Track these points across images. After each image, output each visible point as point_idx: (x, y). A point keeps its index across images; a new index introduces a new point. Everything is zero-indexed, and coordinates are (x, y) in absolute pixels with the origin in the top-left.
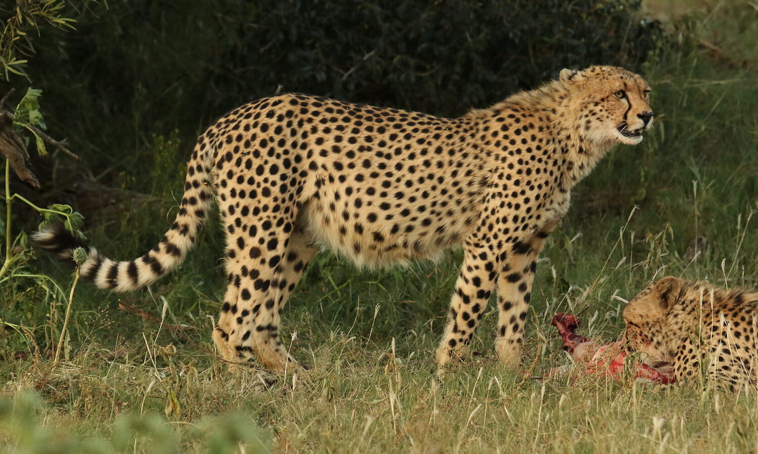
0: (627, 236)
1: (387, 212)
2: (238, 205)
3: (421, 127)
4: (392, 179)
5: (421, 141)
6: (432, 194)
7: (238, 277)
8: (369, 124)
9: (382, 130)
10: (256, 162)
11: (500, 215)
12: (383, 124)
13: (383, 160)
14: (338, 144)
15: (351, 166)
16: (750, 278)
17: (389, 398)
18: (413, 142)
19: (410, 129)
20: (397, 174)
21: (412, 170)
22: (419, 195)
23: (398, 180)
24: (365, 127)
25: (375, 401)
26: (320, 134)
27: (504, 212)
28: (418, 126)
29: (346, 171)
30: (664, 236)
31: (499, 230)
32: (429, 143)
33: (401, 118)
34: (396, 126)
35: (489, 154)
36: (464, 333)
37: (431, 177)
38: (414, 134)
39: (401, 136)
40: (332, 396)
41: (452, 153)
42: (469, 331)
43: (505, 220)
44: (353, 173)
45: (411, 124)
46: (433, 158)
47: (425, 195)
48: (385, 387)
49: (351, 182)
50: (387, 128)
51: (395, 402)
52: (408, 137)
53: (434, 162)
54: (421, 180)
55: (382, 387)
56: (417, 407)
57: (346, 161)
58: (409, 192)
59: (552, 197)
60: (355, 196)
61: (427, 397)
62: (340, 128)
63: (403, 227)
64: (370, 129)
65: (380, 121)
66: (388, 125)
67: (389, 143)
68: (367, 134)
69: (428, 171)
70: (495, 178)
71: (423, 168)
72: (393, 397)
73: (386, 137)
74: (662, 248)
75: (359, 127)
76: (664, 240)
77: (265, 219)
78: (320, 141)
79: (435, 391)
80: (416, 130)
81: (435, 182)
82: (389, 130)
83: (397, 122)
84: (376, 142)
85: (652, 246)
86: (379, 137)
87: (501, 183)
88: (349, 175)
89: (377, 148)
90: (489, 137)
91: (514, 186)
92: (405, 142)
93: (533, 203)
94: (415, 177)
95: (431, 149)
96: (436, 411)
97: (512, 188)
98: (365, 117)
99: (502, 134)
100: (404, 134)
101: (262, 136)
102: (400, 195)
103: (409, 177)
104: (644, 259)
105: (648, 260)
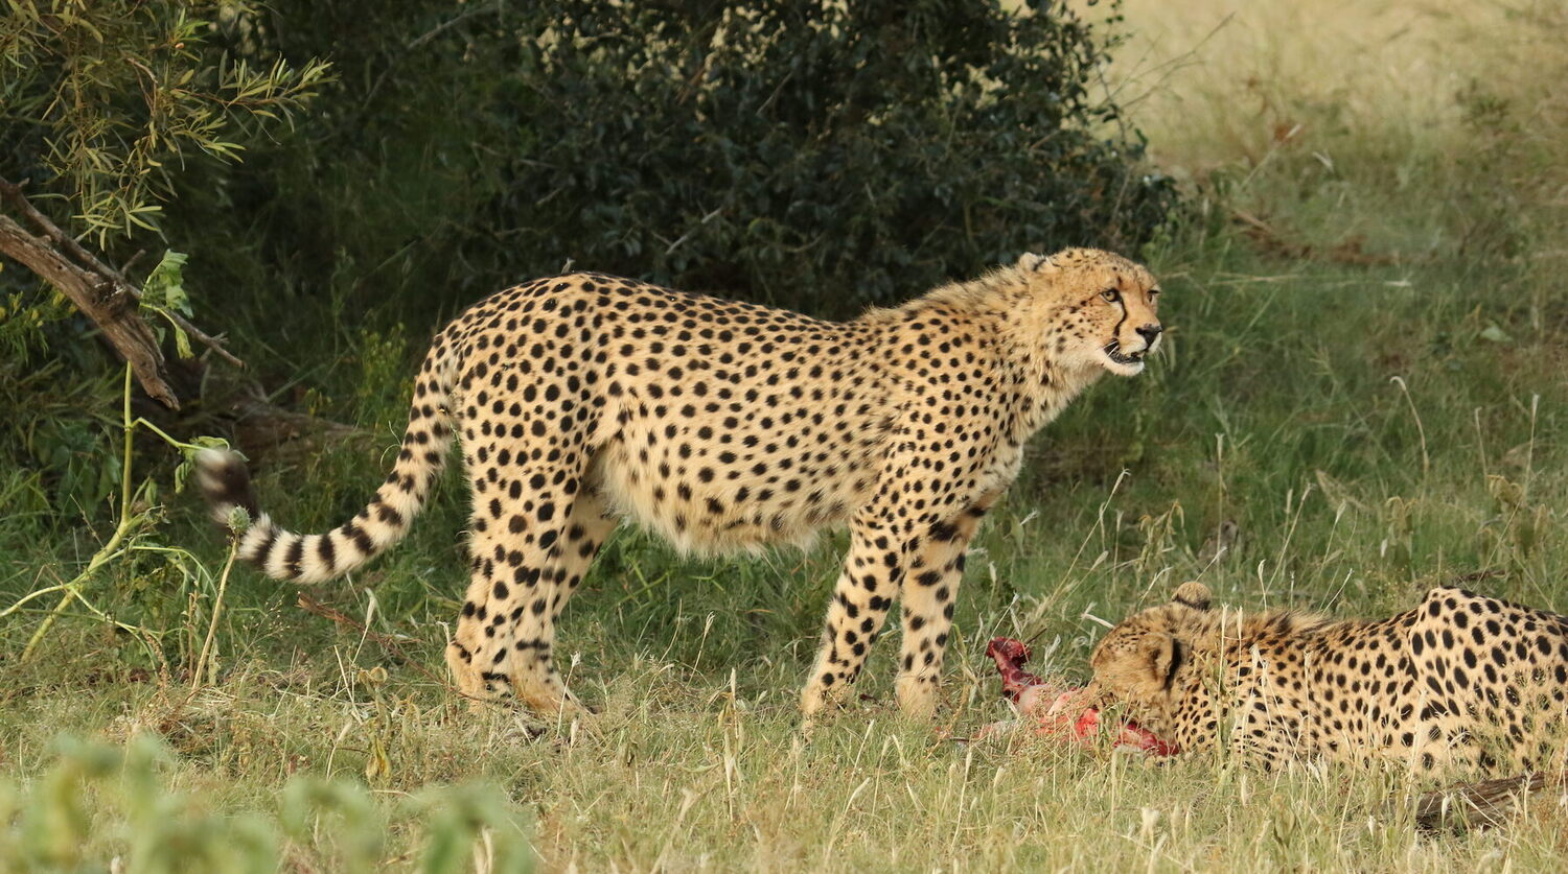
0: (1109, 517)
1: (731, 467)
2: (493, 447)
3: (790, 335)
4: (741, 416)
5: (788, 357)
6: (803, 440)
7: (489, 562)
8: (706, 325)
9: (726, 337)
10: (525, 381)
11: (912, 479)
12: (728, 327)
13: (727, 384)
14: (656, 356)
15: (676, 391)
16: (1302, 592)
17: (723, 763)
18: (775, 356)
19: (771, 336)
20: (748, 407)
21: (772, 401)
22: (782, 441)
23: (750, 417)
24: (700, 329)
25: (701, 768)
26: (627, 339)
27: (918, 474)
28: (784, 332)
29: (667, 399)
30: (1170, 521)
31: (909, 502)
32: (802, 360)
33: (758, 318)
34: (751, 331)
35: (896, 380)
36: (846, 663)
37: (802, 413)
38: (777, 345)
39: (757, 346)
40: (633, 757)
41: (837, 376)
42: (855, 661)
43: (918, 487)
44: (679, 403)
45: (773, 328)
46: (806, 384)
47: (792, 442)
48: (717, 745)
49: (674, 416)
50: (735, 333)
51: (734, 770)
52: (768, 349)
53: (808, 391)
54: (787, 419)
55: (714, 746)
56: (768, 779)
57: (668, 384)
58: (766, 436)
59: (995, 453)
60: (679, 439)
61: (783, 763)
62: (660, 330)
63: (755, 491)
64: (707, 334)
65: (724, 321)
66: (736, 329)
67: (738, 357)
68: (703, 341)
69: (797, 405)
70: (904, 420)
71: (791, 398)
72: (729, 762)
73: (732, 347)
74: (1165, 539)
75: (690, 331)
76: (1169, 528)
77: (535, 472)
78: (627, 350)
79: (797, 754)
80: (781, 339)
81: (808, 421)
82: (738, 337)
83: (752, 324)
84: (717, 354)
85: (1150, 535)
86: (722, 348)
87: (914, 427)
88: (671, 406)
89: (717, 365)
90: (898, 354)
91: (935, 434)
92: (763, 357)
93: (964, 462)
94: (776, 413)
95: (805, 370)
96: (797, 787)
97: (932, 436)
98: (700, 314)
99: (918, 349)
100: (762, 344)
101: (535, 339)
102: (751, 441)
103: (767, 411)
104: (1136, 555)
105: (1142, 558)
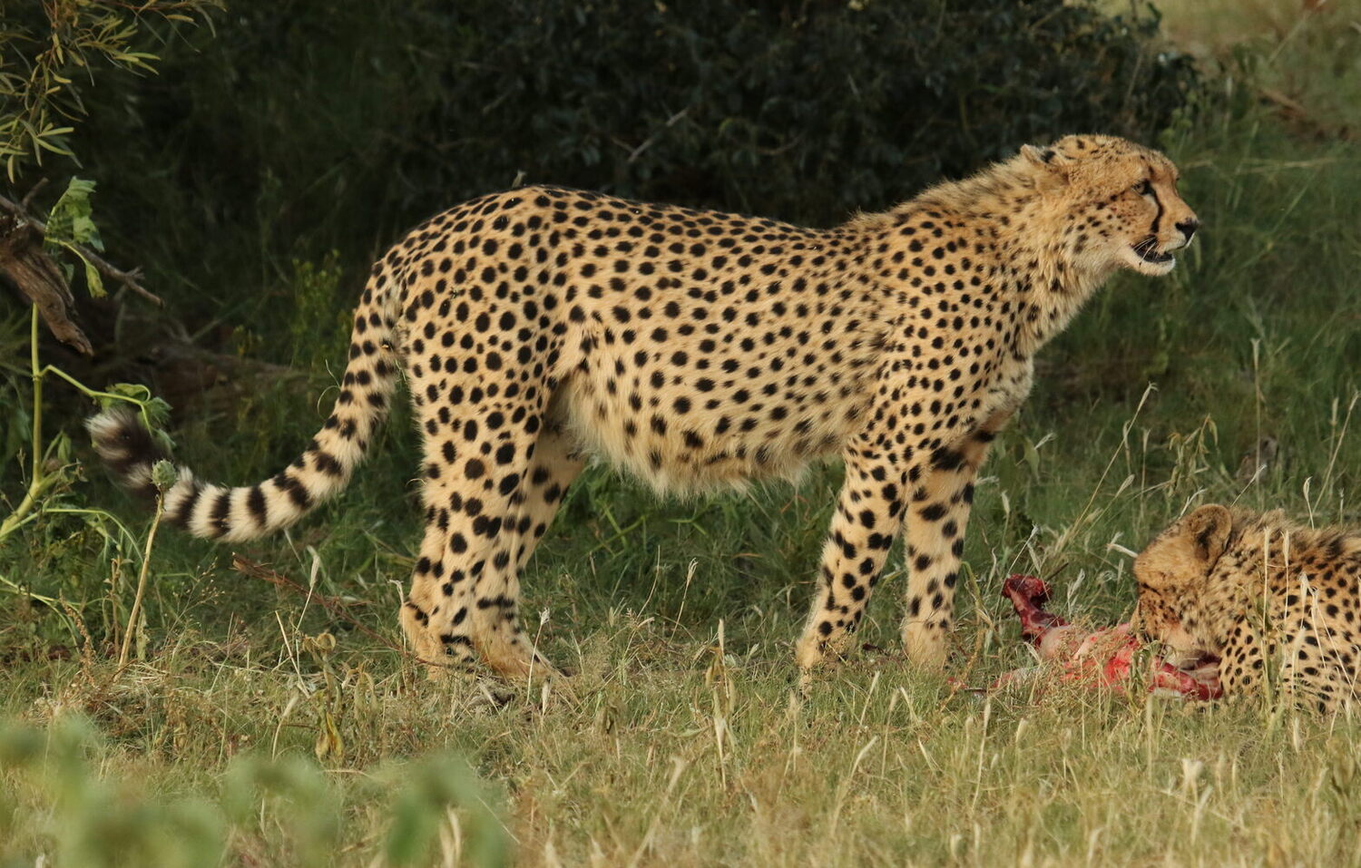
0: (1135, 437)
1: (709, 396)
2: (443, 384)
3: (769, 245)
4: (718, 338)
5: (768, 270)
6: (788, 362)
7: (444, 512)
8: (675, 239)
9: (698, 251)
10: (476, 309)
11: (909, 401)
12: (700, 239)
13: (701, 303)
14: (621, 276)
15: (645, 314)
16: (1353, 511)
17: (713, 727)
18: (754, 270)
19: (748, 248)
20: (727, 328)
21: (753, 320)
22: (765, 364)
23: (729, 338)
24: (669, 244)
25: (689, 732)
26: (589, 258)
27: (915, 394)
28: (762, 242)
29: (635, 323)
30: (1202, 438)
31: (907, 427)
32: (783, 273)
33: (732, 228)
34: (725, 243)
35: (888, 292)
36: (845, 610)
37: (786, 332)
38: (756, 257)
39: (733, 260)
40: (612, 723)
41: (822, 289)
42: (855, 607)
43: (917, 410)
44: (648, 327)
45: (750, 239)
46: (789, 299)
47: (777, 365)
48: (705, 707)
49: (644, 341)
50: (708, 246)
51: (725, 734)
52: (745, 262)
53: (791, 307)
54: (769, 339)
55: (702, 707)
56: (763, 742)
57: (635, 306)
58: (747, 360)
59: (1001, 368)
60: (651, 367)
61: (780, 724)
62: (624, 247)
63: (737, 421)
64: (677, 248)
65: (695, 234)
66: (709, 242)
67: (712, 273)
68: (673, 256)
69: (780, 323)
70: (898, 335)
71: (773, 316)
72: (720, 725)
73: (706, 262)
74: (1197, 459)
75: (658, 246)
76: (1201, 445)
77: (492, 410)
78: (588, 271)
79: (795, 713)
80: (759, 250)
81: (793, 341)
82: (711, 250)
83: (726, 235)
84: (689, 271)
85: (1180, 455)
86: (694, 263)
87: (910, 343)
88: (640, 330)
89: (690, 283)
90: (888, 263)
91: (932, 349)
92: (740, 271)
93: (966, 380)
94: (757, 333)
95: (787, 284)
96: (797, 750)
97: (930, 353)
98: (668, 226)
99: (910, 257)
100: (738, 257)
101: (485, 261)
102: (731, 366)
103: (747, 332)
104: (1165, 478)
105: (1172, 480)
